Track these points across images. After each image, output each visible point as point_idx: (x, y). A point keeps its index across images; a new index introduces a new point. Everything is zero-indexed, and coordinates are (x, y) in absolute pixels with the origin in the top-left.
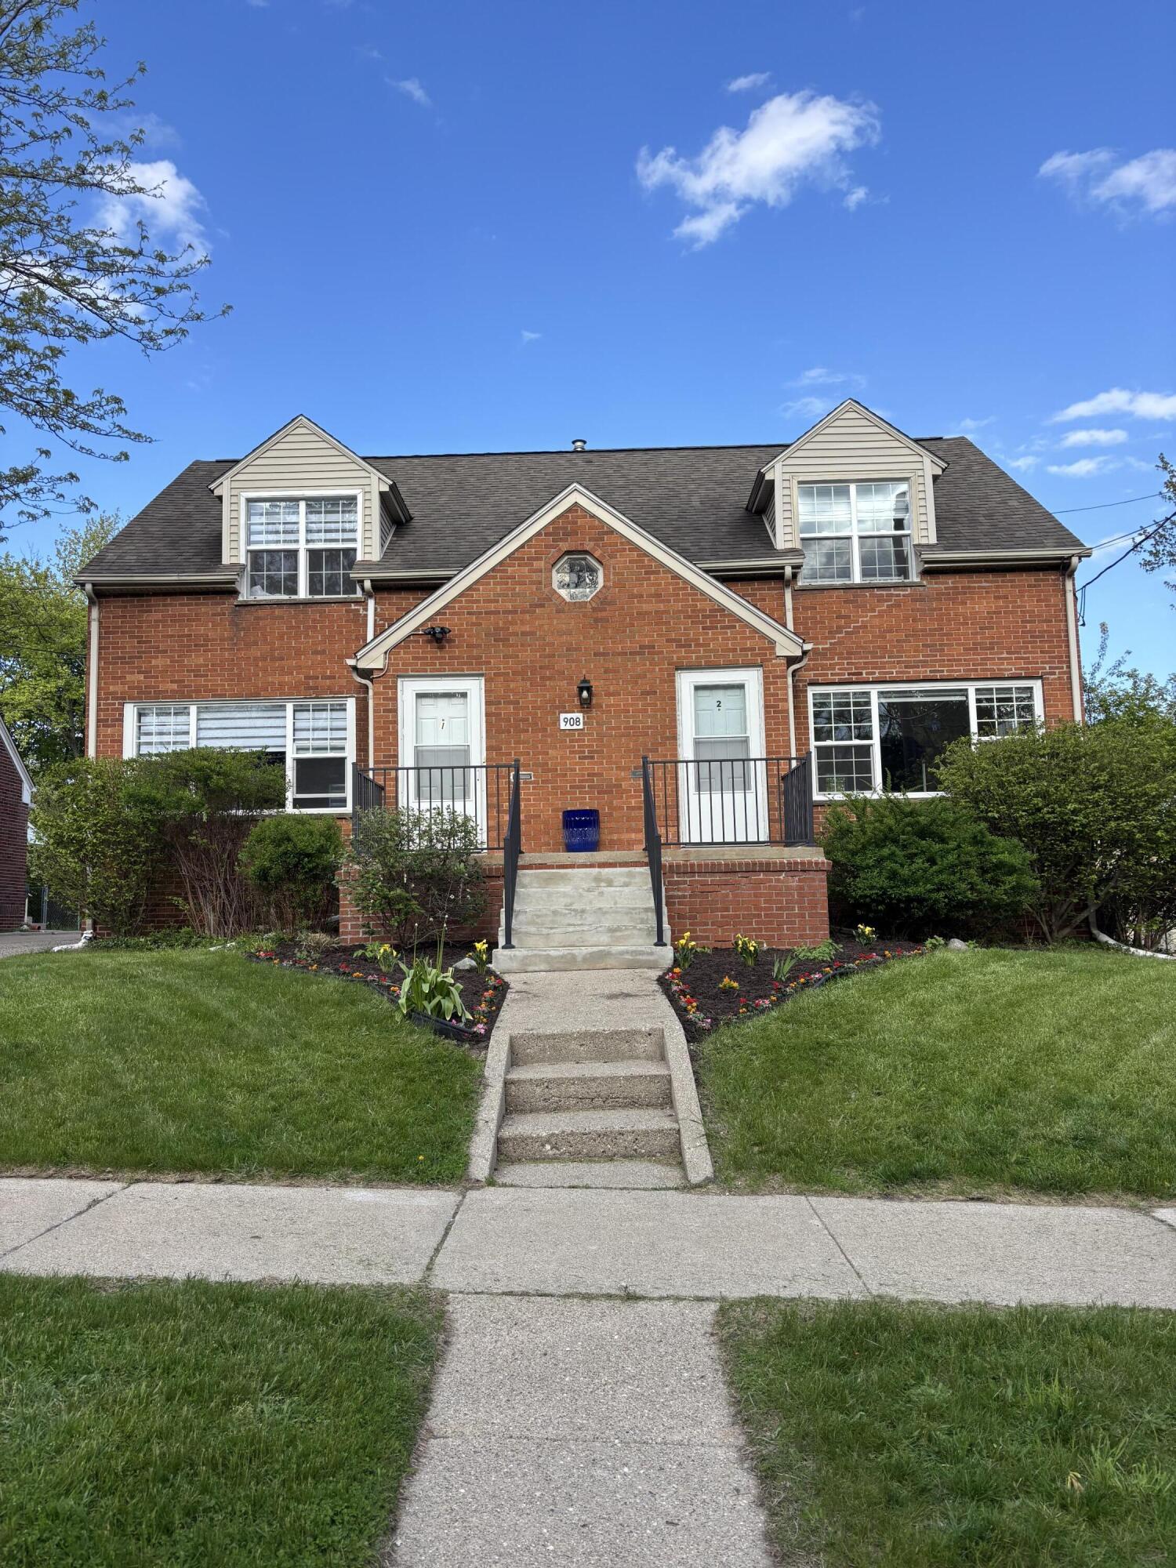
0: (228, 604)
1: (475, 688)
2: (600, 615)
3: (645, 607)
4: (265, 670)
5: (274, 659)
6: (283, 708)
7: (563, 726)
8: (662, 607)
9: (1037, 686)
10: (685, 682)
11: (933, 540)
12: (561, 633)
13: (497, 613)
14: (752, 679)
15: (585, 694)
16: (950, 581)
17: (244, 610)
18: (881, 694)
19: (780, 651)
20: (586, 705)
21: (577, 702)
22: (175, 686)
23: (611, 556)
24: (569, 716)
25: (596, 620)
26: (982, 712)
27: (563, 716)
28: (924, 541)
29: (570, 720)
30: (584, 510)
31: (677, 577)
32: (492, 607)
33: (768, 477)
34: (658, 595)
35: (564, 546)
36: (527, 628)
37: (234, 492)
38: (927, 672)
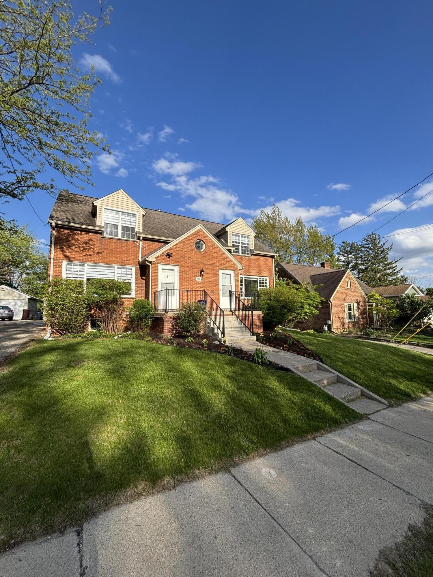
0: (99, 236)
1: (176, 269)
2: (205, 255)
3: (214, 255)
4: (110, 256)
5: (112, 254)
6: (114, 267)
7: (197, 280)
8: (217, 255)
9: (268, 278)
10: (221, 272)
11: (253, 249)
12: (196, 258)
13: (182, 251)
14: (232, 273)
15: (202, 273)
16: (256, 257)
17: (104, 239)
18: (245, 278)
19: (238, 268)
20: (202, 275)
21: (200, 274)
22: (81, 258)
23: (207, 242)
24: (198, 277)
25: (204, 256)
26: (260, 283)
27: (197, 277)
28: (251, 248)
29: (198, 279)
30: (202, 230)
31: (220, 249)
32: (181, 249)
33: (227, 230)
34: (216, 252)
35: (198, 238)
36: (189, 256)
37: (101, 205)
38: (252, 274)
